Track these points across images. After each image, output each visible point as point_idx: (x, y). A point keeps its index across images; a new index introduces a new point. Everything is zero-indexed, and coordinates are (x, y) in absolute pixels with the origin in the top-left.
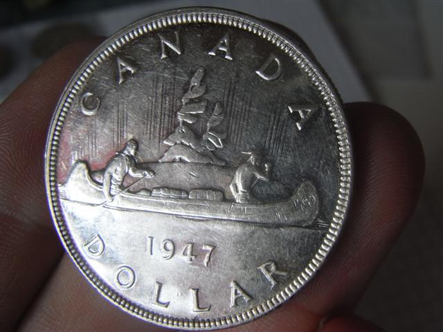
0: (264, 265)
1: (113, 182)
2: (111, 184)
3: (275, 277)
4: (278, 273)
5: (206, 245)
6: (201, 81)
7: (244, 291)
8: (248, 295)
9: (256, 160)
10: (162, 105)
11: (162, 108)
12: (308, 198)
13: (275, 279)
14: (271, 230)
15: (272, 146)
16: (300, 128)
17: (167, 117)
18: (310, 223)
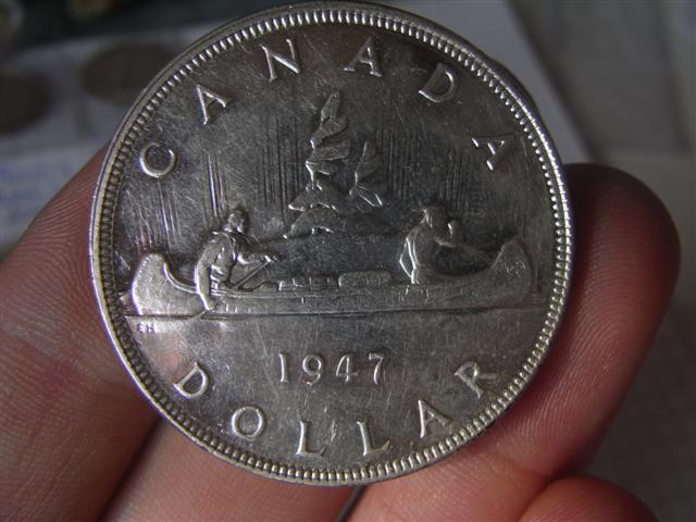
0: (462, 369)
1: (213, 278)
2: (210, 281)
3: (480, 383)
4: (484, 377)
5: (373, 352)
6: (339, 111)
7: (438, 412)
8: (445, 416)
9: (435, 219)
10: (279, 152)
11: (279, 156)
12: (514, 264)
13: (480, 387)
14: (467, 318)
15: (454, 197)
16: (491, 167)
17: (289, 170)
18: (521, 299)
